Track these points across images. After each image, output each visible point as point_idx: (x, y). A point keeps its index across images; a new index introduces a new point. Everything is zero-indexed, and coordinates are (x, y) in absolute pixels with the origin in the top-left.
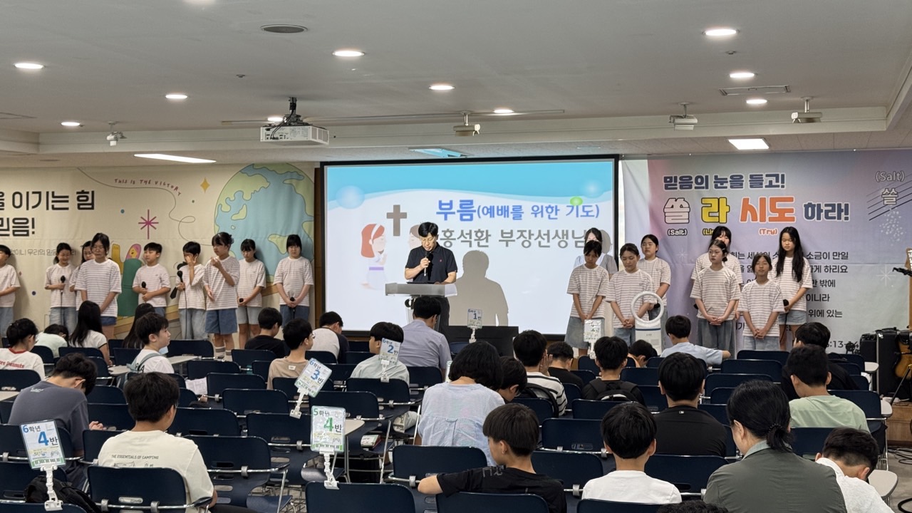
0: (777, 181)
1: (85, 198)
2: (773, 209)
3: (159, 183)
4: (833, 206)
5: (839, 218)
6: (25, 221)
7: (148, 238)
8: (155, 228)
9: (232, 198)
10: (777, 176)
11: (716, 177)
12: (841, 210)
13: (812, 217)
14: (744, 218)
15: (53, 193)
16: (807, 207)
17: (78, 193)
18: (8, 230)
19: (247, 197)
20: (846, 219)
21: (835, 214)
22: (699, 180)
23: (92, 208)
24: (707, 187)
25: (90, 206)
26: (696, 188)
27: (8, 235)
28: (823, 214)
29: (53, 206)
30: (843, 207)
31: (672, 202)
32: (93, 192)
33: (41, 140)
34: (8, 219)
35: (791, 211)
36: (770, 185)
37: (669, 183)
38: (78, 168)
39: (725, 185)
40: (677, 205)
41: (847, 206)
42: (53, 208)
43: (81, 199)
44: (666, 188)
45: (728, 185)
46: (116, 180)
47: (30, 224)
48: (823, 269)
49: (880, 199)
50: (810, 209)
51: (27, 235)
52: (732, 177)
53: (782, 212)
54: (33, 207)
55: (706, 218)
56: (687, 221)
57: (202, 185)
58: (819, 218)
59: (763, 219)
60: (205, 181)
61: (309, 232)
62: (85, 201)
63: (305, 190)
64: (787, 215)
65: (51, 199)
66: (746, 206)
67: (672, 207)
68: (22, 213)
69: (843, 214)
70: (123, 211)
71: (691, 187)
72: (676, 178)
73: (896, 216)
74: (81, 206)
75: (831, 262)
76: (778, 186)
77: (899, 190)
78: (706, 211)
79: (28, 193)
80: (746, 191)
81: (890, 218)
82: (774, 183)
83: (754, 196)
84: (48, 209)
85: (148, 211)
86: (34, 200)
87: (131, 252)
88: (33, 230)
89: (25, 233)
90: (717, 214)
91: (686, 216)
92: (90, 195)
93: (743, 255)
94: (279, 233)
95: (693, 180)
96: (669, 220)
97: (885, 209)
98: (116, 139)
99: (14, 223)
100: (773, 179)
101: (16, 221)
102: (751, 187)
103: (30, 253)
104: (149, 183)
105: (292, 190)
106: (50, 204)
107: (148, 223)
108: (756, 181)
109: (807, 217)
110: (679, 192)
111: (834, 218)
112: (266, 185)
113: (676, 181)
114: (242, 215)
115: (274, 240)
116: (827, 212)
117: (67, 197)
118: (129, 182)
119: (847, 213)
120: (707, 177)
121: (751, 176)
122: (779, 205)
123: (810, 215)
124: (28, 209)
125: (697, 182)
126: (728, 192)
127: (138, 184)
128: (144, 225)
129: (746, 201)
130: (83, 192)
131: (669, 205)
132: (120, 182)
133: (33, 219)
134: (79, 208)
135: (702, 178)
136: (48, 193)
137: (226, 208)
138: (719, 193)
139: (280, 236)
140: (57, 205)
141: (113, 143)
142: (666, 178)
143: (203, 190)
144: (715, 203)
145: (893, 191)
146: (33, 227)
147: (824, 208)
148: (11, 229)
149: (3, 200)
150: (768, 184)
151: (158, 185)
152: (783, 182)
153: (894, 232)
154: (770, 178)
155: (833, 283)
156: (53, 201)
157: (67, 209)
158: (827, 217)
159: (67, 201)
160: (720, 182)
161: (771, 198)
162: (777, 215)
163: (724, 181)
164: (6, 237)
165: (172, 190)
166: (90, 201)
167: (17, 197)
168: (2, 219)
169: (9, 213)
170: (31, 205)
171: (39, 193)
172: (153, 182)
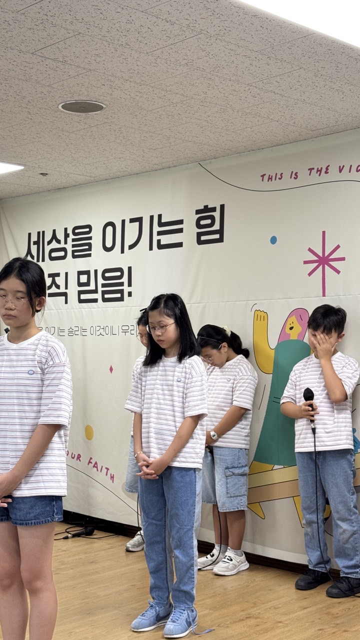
1: (209, 221)
3: (346, 169)
6: (119, 274)
7: (324, 295)
8: (338, 272)
15: (160, 216)
17: (198, 212)
18: (95, 291)
23: (221, 240)
25: (217, 236)
27: (95, 301)
29: (159, 241)
32: (222, 207)
34: (96, 271)
38: (200, 163)
42: (160, 246)
43: (203, 222)
46: (263, 176)
47: (125, 279)
51: (121, 299)
54: (131, 247)
62: (210, 226)
65: (156, 229)
68: (115, 259)
70: (274, 240)
74: (203, 238)
79: (123, 222)
84: (151, 247)
85: (324, 233)
86: (132, 231)
87: (288, 326)
88: (130, 289)
89: (119, 295)
92: (217, 214)
99: (104, 278)
101: (107, 275)
103: (125, 332)
104: (326, 172)
106: (156, 238)
107: (324, 261)
117: (181, 222)
118: (286, 176)
124: (123, 252)
127: (304, 178)
128: (315, 265)
130: (206, 209)
132: (270, 178)
133: (130, 269)
134: (200, 242)
136: (152, 217)
140: (166, 239)
146: (130, 285)
148: (100, 289)
149: (90, 238)
151: (345, 174)
156: (159, 233)
157: (180, 245)
159: (181, 230)
164: (93, 304)
166: (216, 227)
167: (109, 229)
168: (87, 273)
169: (99, 261)
170: (127, 243)
171: (139, 220)
172: (334, 170)
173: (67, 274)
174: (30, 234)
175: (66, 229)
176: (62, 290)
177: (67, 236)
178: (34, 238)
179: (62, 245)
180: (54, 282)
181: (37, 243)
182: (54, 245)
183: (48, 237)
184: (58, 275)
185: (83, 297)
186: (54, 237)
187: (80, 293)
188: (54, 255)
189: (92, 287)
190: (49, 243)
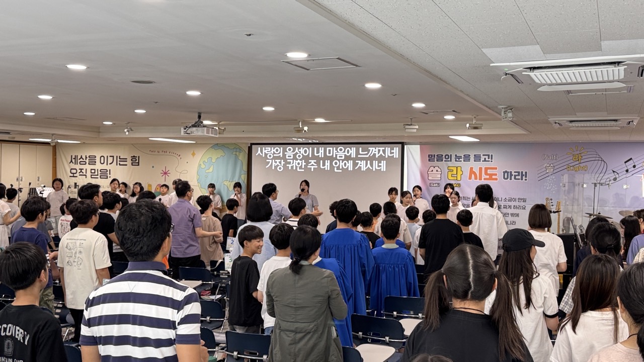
0: (489, 158)
2: (486, 174)
3: (171, 153)
4: (519, 172)
5: (522, 179)
6: (106, 171)
8: (168, 176)
9: (206, 161)
10: (489, 155)
11: (456, 155)
12: (523, 175)
13: (507, 178)
14: (470, 178)
15: (120, 157)
16: (504, 173)
17: (132, 157)
18: (98, 175)
19: (214, 161)
20: (526, 180)
21: (520, 177)
22: (447, 157)
23: (138, 165)
24: (451, 161)
26: (445, 161)
27: (97, 178)
28: (513, 177)
30: (524, 173)
31: (432, 168)
32: (139, 157)
33: (101, 131)
34: (98, 170)
35: (496, 175)
36: (485, 160)
37: (431, 158)
38: (132, 144)
39: (460, 160)
40: (435, 170)
41: (526, 173)
42: (120, 165)
43: (133, 160)
44: (429, 161)
45: (462, 160)
46: (150, 151)
47: (108, 173)
48: (512, 207)
49: (544, 169)
50: (506, 174)
51: (107, 178)
52: (464, 156)
53: (491, 175)
54: (110, 164)
55: (450, 177)
56: (440, 179)
57: (192, 154)
58: (511, 179)
59: (480, 179)
60: (194, 152)
61: (245, 179)
62: (135, 161)
63: (243, 158)
64: (493, 177)
65: (118, 160)
66: (472, 171)
67: (432, 171)
68: (104, 167)
69: (524, 177)
70: (153, 167)
71: (442, 161)
72: (434, 155)
73: (553, 179)
74: (133, 164)
75: (517, 204)
76: (489, 161)
77: (555, 165)
78: (450, 174)
79: (107, 156)
80: (472, 163)
81: (549, 180)
82: (487, 159)
83: (476, 166)
84: (117, 165)
85: (166, 167)
86: (110, 160)
87: (157, 188)
90: (456, 176)
91: (439, 176)
92: (137, 158)
93: (469, 198)
94: (229, 180)
95: (444, 157)
96: (430, 178)
97: (547, 175)
98: (128, 131)
99: (100, 172)
100: (487, 157)
101: (102, 171)
102: (475, 161)
104: (166, 152)
105: (236, 157)
106: (118, 162)
108: (477, 158)
109: (504, 178)
110: (436, 163)
111: (519, 179)
112: (223, 154)
113: (434, 157)
114: (211, 170)
115: (226, 184)
116: (515, 176)
117: (126, 159)
118: (156, 152)
119: (526, 177)
120: (451, 155)
121: (475, 155)
122: (489, 172)
123: (506, 177)
124: (107, 164)
125: (445, 158)
126: (462, 163)
127: (161, 153)
128: (164, 174)
129: (472, 168)
130: (134, 156)
131: (430, 170)
132: (152, 151)
133: (110, 170)
135: (448, 156)
136: (117, 157)
137: (203, 166)
138: (458, 164)
139: (229, 181)
140: (121, 163)
141: (127, 133)
142: (429, 155)
143: (192, 156)
144: (455, 169)
145: (552, 165)
146: (110, 174)
147: (513, 174)
148: (99, 175)
149: (96, 160)
150: (483, 160)
152: (492, 159)
153: (551, 188)
154: (485, 157)
155: (518, 215)
156: (120, 161)
157: (126, 165)
158: (515, 179)
159: (126, 161)
160: (458, 158)
161: (485, 168)
162: (488, 177)
163: (460, 157)
165: (177, 156)
166: (137, 161)
167: (102, 158)
168: (95, 170)
169: (98, 166)
170: (109, 163)
171: (113, 157)
172: (168, 152)
173: (86, 169)
174: (72, 156)
175: (86, 156)
176: (85, 174)
177: (86, 158)
178: (73, 157)
179: (85, 160)
180: (81, 171)
181: (75, 159)
182: (81, 160)
183: (79, 157)
184: (83, 169)
185: (92, 176)
186: (81, 157)
187: (91, 175)
188: (81, 163)
189: (96, 174)
190: (80, 159)
